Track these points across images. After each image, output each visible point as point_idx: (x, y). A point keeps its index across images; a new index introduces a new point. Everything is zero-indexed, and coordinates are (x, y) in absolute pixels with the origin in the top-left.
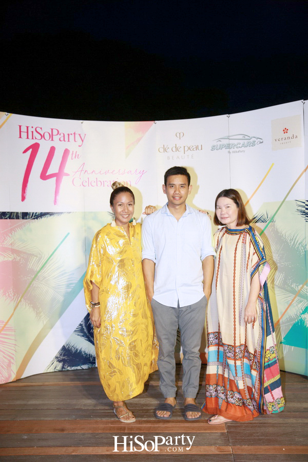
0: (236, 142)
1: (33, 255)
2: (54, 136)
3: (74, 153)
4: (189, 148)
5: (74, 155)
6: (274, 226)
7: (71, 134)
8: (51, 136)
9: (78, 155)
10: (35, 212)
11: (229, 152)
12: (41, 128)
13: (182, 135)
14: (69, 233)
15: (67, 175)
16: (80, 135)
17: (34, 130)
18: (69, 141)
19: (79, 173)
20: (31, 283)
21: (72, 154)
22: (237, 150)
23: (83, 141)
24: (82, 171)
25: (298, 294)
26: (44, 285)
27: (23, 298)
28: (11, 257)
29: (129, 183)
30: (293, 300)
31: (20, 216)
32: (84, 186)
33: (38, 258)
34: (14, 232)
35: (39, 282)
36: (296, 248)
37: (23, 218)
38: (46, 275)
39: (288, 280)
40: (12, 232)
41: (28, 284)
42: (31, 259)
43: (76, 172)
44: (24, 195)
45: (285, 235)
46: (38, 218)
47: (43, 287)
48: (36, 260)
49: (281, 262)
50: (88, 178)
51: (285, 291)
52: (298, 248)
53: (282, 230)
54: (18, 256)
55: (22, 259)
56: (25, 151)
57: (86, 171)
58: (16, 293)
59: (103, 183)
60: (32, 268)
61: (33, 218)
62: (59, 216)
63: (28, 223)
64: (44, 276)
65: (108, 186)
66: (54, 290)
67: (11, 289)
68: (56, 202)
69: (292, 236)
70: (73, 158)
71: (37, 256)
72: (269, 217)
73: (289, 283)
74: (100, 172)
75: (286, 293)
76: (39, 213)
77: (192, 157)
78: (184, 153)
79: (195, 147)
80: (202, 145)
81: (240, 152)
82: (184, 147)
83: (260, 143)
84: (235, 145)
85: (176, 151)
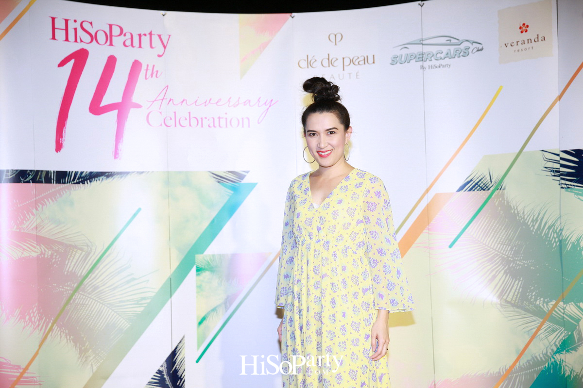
0: (434, 49)
1: (75, 247)
2: (113, 38)
3: (150, 68)
4: (352, 61)
5: (149, 72)
6: (503, 195)
7: (145, 35)
8: (109, 38)
9: (157, 71)
10: (80, 171)
11: (423, 67)
12: (91, 23)
13: (339, 37)
14: (139, 210)
15: (138, 106)
16: (159, 36)
17: (78, 25)
18: (140, 47)
19: (158, 103)
20: (71, 297)
21: (147, 70)
22: (437, 63)
23: (165, 47)
24: (163, 100)
25: (547, 317)
26: (94, 301)
27: (55, 325)
28: (36, 250)
29: (246, 121)
30: (539, 329)
31: (52, 178)
32: (167, 126)
33: (84, 253)
34: (41, 206)
35: (86, 296)
36: (543, 235)
37: (58, 182)
38: (98, 282)
39: (529, 292)
40: (37, 206)
41: (65, 298)
42: (72, 254)
43: (153, 102)
44: (59, 141)
45: (523, 213)
46: (86, 182)
47: (92, 304)
48: (82, 256)
49: (517, 260)
50: (175, 113)
51: (523, 312)
52: (546, 235)
53: (518, 205)
54: (48, 249)
55: (55, 254)
56: (62, 64)
57: (170, 100)
58: (43, 315)
59: (200, 122)
60: (73, 271)
61: (75, 182)
62: (123, 178)
63: (67, 190)
64: (95, 285)
65: (209, 126)
66: (113, 310)
67: (35, 308)
68: (118, 154)
69: (535, 213)
70: (147, 77)
71: (82, 250)
72: (493, 181)
73: (531, 298)
74: (196, 102)
75: (525, 316)
76: (88, 173)
77: (357, 75)
78: (344, 70)
79: (363, 58)
80: (374, 56)
81: (441, 67)
82: (343, 58)
83: (477, 51)
84: (433, 55)
85: (329, 66)
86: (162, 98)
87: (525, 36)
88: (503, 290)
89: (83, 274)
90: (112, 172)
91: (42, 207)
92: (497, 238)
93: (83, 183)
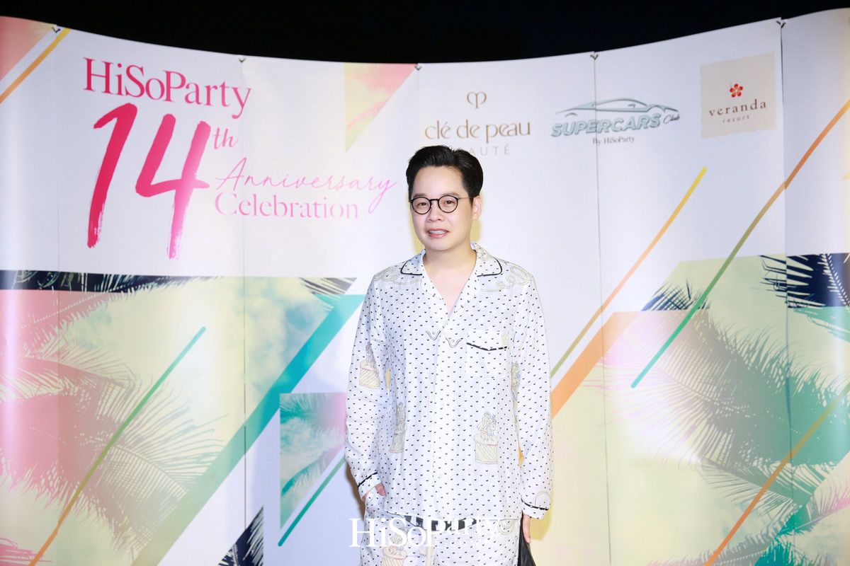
0: (612, 117)
1: (113, 381)
2: (172, 90)
3: (222, 133)
4: (499, 131)
5: (220, 139)
6: (706, 316)
7: (216, 87)
8: (166, 90)
9: (231, 138)
10: (121, 273)
11: (596, 141)
12: (141, 69)
13: (481, 98)
14: (203, 330)
15: (204, 185)
16: (235, 90)
17: (123, 71)
18: (208, 103)
19: (231, 182)
20: (104, 453)
21: (217, 135)
23: (242, 105)
24: (238, 177)
25: (768, 483)
26: (136, 458)
27: (82, 492)
28: (57, 385)
29: (352, 209)
30: (756, 500)
31: (83, 283)
32: (243, 214)
33: (124, 390)
34: (65, 322)
35: (126, 451)
36: (762, 371)
37: (91, 289)
38: (143, 432)
39: (743, 450)
40: (61, 323)
41: (96, 454)
42: (107, 391)
43: (225, 180)
44: (94, 231)
45: (735, 340)
46: (129, 290)
47: (134, 462)
48: (121, 394)
49: (726, 406)
50: (255, 195)
51: (734, 477)
52: (768, 371)
53: (727, 329)
54: (74, 383)
55: (84, 391)
56: (100, 124)
57: (249, 178)
58: (66, 478)
59: (289, 209)
60: (109, 415)
61: (114, 289)
62: (181, 285)
63: (102, 301)
64: (139, 435)
65: (302, 215)
66: (163, 471)
67: (55, 468)
68: (175, 251)
69: (751, 341)
70: (217, 146)
71: (121, 385)
72: (692, 296)
73: (746, 457)
74: (284, 181)
75: (737, 482)
76: (132, 277)
77: (505, 150)
78: (487, 142)
79: (513, 127)
80: (529, 124)
81: (622, 141)
82: (487, 127)
83: (671, 120)
84: (610, 125)
85: (467, 136)
86: (238, 175)
87: (738, 101)
88: (705, 447)
89: (122, 420)
90: (165, 277)
91: (67, 325)
92: (697, 374)
93: (124, 292)
